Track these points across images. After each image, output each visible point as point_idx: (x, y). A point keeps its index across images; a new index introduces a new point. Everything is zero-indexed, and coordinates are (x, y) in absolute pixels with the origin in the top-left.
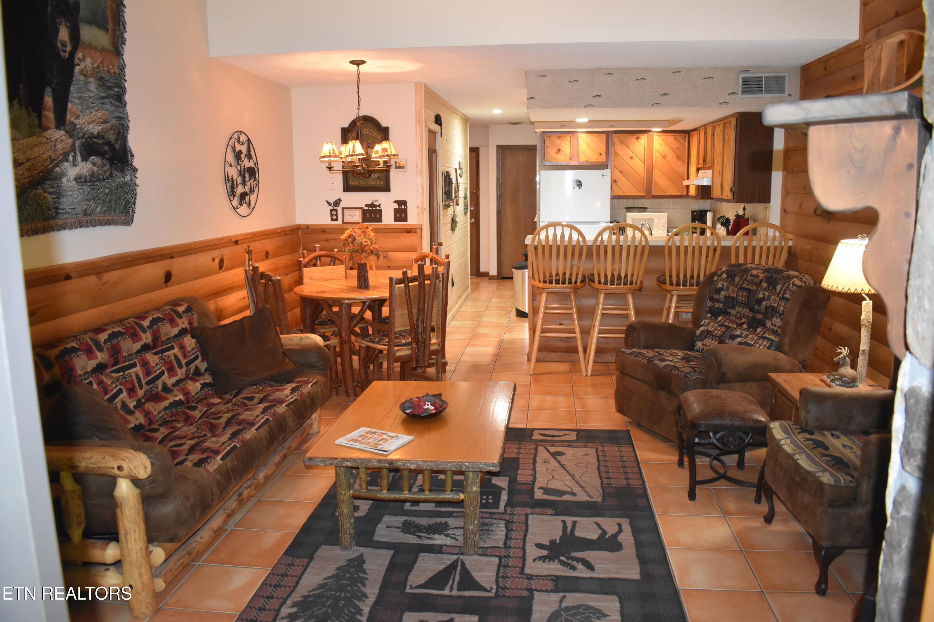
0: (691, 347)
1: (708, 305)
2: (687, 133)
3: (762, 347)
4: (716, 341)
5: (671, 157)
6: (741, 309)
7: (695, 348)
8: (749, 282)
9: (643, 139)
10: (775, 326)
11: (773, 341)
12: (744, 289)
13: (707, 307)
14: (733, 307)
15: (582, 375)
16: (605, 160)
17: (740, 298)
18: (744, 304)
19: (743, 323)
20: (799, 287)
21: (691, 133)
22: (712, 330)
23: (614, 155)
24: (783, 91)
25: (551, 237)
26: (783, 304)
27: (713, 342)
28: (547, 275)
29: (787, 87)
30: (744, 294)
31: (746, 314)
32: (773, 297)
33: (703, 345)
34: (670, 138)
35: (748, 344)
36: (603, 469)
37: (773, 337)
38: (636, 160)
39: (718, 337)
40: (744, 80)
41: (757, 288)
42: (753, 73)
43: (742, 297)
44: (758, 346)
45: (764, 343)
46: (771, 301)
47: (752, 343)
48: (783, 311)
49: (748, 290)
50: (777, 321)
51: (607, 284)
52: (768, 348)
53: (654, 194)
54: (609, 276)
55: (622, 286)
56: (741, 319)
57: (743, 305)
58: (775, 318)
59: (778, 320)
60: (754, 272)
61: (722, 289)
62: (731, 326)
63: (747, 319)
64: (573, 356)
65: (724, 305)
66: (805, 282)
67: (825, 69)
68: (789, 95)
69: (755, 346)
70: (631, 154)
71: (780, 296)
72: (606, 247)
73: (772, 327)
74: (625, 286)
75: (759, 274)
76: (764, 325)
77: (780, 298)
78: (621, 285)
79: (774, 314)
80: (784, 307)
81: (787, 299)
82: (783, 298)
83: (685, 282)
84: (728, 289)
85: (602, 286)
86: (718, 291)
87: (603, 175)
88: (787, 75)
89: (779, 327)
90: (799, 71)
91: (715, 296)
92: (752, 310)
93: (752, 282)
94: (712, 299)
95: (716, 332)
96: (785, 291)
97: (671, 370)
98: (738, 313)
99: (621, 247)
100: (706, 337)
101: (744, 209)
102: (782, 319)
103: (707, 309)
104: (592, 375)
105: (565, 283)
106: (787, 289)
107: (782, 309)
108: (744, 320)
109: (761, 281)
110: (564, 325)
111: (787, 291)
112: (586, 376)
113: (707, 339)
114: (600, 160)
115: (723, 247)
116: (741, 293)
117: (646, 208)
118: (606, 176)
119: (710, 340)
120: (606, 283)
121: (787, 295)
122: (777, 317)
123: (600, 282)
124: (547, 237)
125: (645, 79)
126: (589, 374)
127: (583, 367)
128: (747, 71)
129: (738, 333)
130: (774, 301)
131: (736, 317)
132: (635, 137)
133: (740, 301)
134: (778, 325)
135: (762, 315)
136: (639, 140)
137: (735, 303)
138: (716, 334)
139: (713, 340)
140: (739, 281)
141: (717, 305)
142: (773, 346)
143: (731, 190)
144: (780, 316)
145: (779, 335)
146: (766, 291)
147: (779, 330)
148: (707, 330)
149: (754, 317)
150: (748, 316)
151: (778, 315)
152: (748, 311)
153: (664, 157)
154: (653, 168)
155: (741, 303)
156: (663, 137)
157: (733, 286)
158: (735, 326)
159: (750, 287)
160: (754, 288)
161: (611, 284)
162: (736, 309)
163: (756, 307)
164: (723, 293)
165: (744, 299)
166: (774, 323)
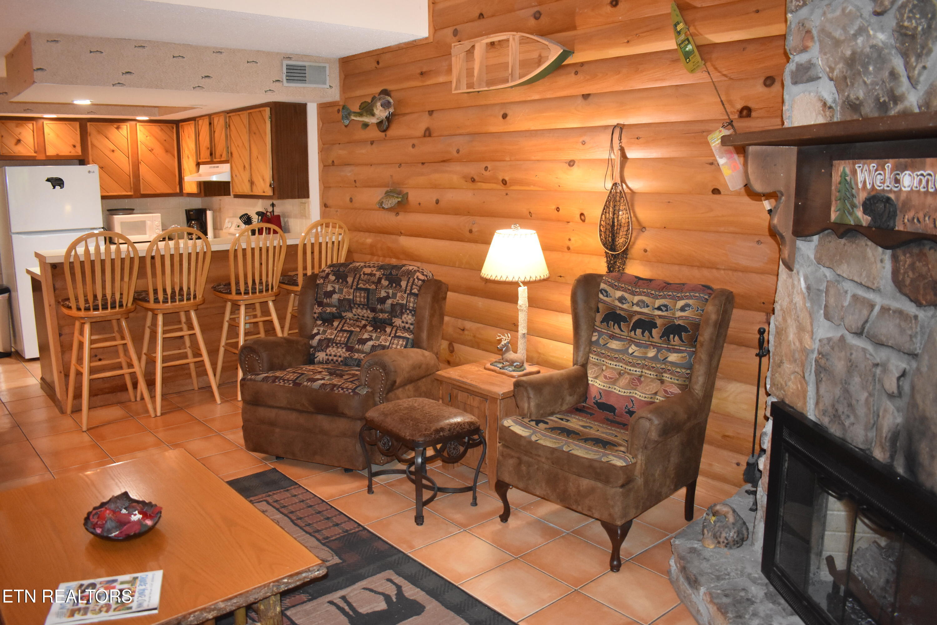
0: (311, 361)
1: (317, 311)
2: (177, 124)
3: (399, 347)
4: (343, 348)
5: (159, 150)
6: (359, 310)
7: (316, 360)
8: (365, 281)
9: (125, 129)
10: (407, 323)
11: (409, 338)
12: (361, 289)
13: (315, 313)
14: (350, 309)
15: (150, 416)
16: (80, 153)
17: (358, 299)
18: (363, 305)
19: (365, 326)
20: (423, 281)
21: (180, 124)
22: (333, 337)
23: (92, 148)
24: (324, 83)
25: (92, 249)
26: (412, 300)
27: (339, 350)
28: (91, 299)
29: (328, 78)
30: (362, 295)
31: (366, 315)
32: (399, 294)
33: (327, 355)
34: (155, 128)
35: (384, 347)
36: (299, 522)
37: (406, 335)
38: (118, 153)
39: (343, 344)
40: (290, 68)
41: (377, 286)
42: (296, 60)
43: (360, 297)
44: (394, 346)
45: (401, 342)
46: (397, 298)
47: (388, 344)
48: (413, 307)
49: (367, 290)
50: (408, 318)
51: (167, 302)
52: (405, 347)
53: (142, 192)
54: (169, 291)
55: (185, 302)
56: (361, 322)
57: (361, 306)
58: (405, 316)
59: (410, 317)
60: (368, 270)
61: (333, 292)
62: (353, 330)
63: (367, 320)
64: (121, 396)
65: (338, 308)
66: (427, 276)
67: (378, 63)
68: (330, 86)
69: (391, 348)
70: (112, 147)
71: (408, 292)
72: (163, 257)
73: (403, 325)
74: (189, 302)
75: (374, 272)
76: (391, 324)
77: (408, 294)
78: (183, 300)
79: (404, 311)
80: (414, 304)
81: (416, 295)
82: (411, 294)
83: (254, 288)
84: (341, 291)
85: (161, 306)
86: (329, 295)
87: (89, 172)
88: (327, 65)
89: (412, 324)
90: (338, 63)
91: (325, 300)
92: (373, 310)
93: (367, 282)
94: (320, 304)
95: (339, 339)
96: (412, 287)
97: (332, 389)
98: (355, 315)
99: (181, 255)
100: (328, 346)
101: (273, 205)
102: (413, 315)
103: (316, 316)
104: (162, 414)
105: (107, 308)
106: (413, 284)
107: (411, 305)
108: (363, 322)
109: (380, 279)
110: (104, 359)
111: (414, 286)
112: (156, 416)
113: (330, 349)
114: (73, 153)
115: (289, 247)
116: (358, 294)
117: (133, 210)
118: (94, 172)
119: (334, 349)
120: (165, 301)
121: (415, 291)
122: (408, 314)
123: (156, 301)
124: (87, 251)
125: (183, 57)
126: (159, 414)
127: (150, 406)
128: (290, 58)
129: (366, 336)
130: (401, 298)
131: (354, 320)
132: (115, 126)
133: (358, 302)
134: (410, 322)
135: (387, 314)
136: (120, 130)
137: (352, 305)
138: (340, 341)
139: (338, 348)
140: (353, 282)
141: (329, 310)
142: (409, 344)
143: (270, 186)
144: (411, 312)
145: (411, 331)
146: (389, 289)
147: (412, 327)
148: (325, 339)
149: (374, 318)
150: (368, 317)
151: (408, 312)
152: (369, 312)
153: (151, 150)
154: (139, 163)
155: (359, 305)
156: (148, 127)
157: (348, 287)
158: (358, 329)
159: (367, 286)
160: (373, 287)
161: (172, 302)
162: (354, 312)
163: (379, 307)
164: (336, 297)
165: (362, 300)
166: (405, 320)
